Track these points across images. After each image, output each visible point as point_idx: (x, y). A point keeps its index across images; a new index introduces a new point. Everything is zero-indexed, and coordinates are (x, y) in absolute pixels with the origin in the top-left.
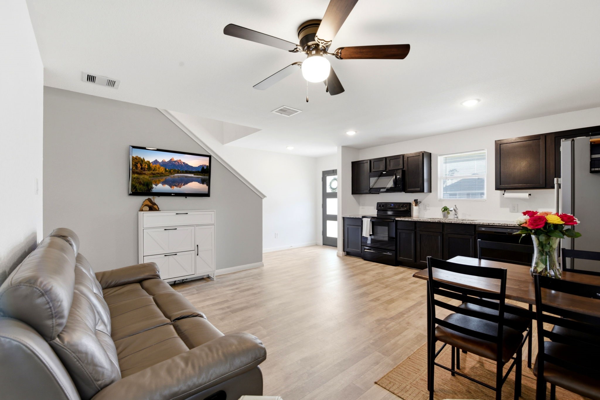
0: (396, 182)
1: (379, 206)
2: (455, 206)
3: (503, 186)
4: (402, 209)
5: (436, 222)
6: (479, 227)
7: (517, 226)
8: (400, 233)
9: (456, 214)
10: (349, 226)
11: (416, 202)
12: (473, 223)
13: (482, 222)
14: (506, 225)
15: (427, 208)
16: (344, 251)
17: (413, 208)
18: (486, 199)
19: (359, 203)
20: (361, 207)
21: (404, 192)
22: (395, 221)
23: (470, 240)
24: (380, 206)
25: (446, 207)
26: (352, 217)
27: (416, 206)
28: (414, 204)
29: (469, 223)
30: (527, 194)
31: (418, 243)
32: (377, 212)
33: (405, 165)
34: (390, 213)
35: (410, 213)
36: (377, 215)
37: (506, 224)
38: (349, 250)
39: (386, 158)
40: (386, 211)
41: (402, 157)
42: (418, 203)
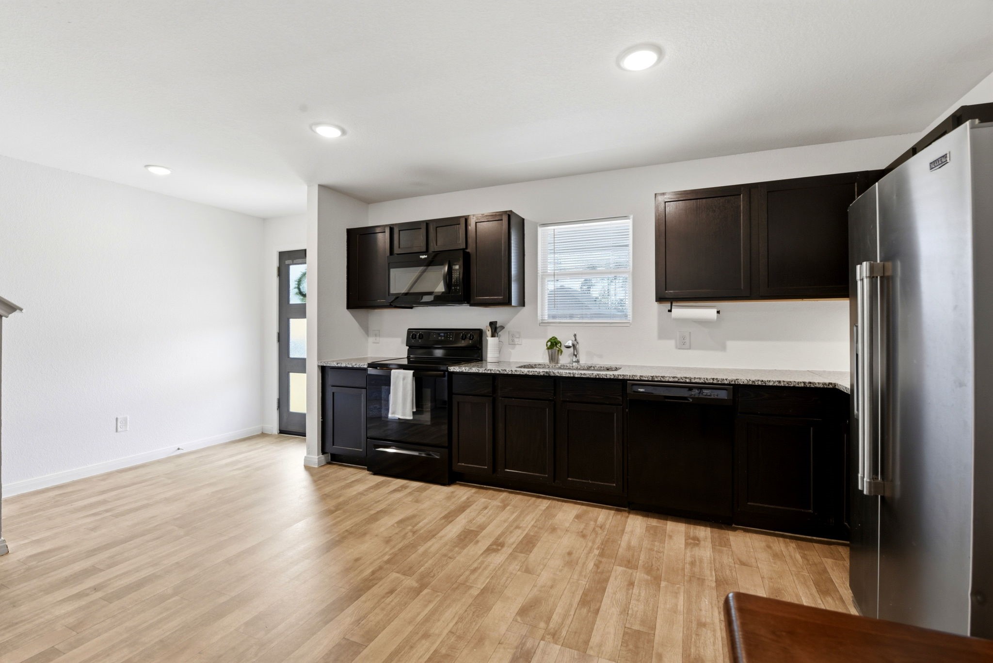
0: (448, 279)
1: (412, 338)
2: (575, 335)
3: (670, 292)
4: (463, 344)
5: (541, 376)
6: (633, 385)
7: (709, 381)
8: (458, 403)
9: (576, 354)
10: (335, 389)
11: (495, 328)
12: (620, 378)
13: (639, 375)
14: (688, 380)
15: (516, 340)
16: (323, 451)
17: (487, 340)
18: (631, 322)
19: (366, 330)
20: (371, 340)
21: (468, 303)
22: (446, 373)
23: (614, 416)
24: (414, 337)
25: (556, 338)
26: (343, 365)
27: (493, 336)
28: (489, 333)
29: (612, 377)
30: (715, 311)
31: (501, 425)
32: (408, 350)
33: (470, 241)
34: (439, 353)
35: (480, 351)
36: (408, 358)
37: (688, 378)
38: (338, 449)
39: (427, 223)
40: (430, 347)
41: (463, 221)
42: (498, 330)
